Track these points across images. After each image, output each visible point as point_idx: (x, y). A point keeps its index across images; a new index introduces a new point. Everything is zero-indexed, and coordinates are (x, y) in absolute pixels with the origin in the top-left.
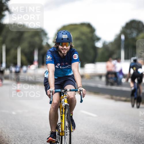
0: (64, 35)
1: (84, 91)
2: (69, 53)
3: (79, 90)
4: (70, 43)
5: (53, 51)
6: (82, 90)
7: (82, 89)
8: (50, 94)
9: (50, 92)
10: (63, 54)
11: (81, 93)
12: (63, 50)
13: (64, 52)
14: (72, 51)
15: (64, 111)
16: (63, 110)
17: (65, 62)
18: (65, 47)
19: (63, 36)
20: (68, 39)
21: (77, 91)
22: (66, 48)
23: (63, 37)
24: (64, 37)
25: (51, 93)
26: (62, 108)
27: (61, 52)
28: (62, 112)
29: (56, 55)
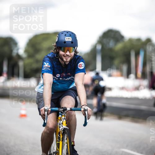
0: (68, 38)
1: (90, 110)
2: (73, 61)
3: (82, 109)
4: (75, 48)
5: (52, 58)
6: (87, 110)
7: (86, 108)
8: (44, 113)
9: (45, 111)
10: (65, 62)
11: (85, 113)
12: (65, 56)
13: (66, 59)
14: (77, 57)
15: (61, 137)
16: (60, 135)
17: (66, 73)
18: (68, 53)
19: (66, 38)
20: (72, 42)
21: (81, 111)
22: (70, 55)
23: (66, 40)
24: (68, 40)
25: (46, 113)
26: (59, 133)
27: (62, 60)
28: (59, 138)
29: (56, 63)
